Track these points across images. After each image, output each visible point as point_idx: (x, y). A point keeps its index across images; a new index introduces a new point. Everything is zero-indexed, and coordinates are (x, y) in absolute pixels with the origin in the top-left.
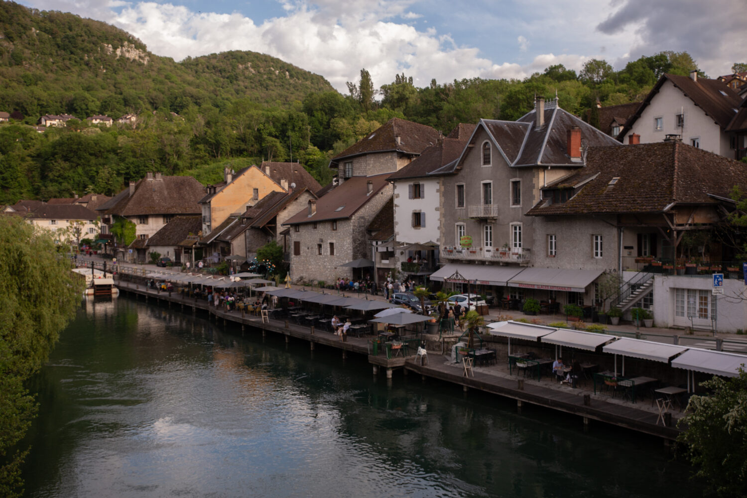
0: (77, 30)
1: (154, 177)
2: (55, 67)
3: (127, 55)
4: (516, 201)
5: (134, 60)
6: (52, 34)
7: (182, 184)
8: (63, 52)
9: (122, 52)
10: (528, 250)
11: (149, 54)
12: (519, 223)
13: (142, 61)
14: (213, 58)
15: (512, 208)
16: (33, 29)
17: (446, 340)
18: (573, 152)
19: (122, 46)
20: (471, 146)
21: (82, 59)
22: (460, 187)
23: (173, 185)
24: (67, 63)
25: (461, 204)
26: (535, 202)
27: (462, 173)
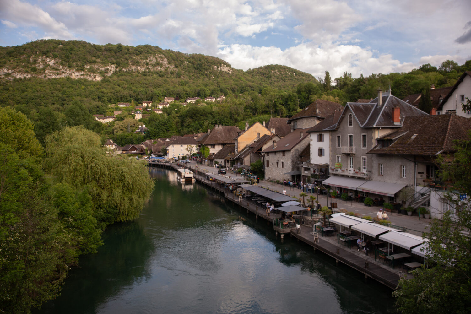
0: (203, 61)
1: (219, 126)
2: (193, 77)
3: (223, 70)
4: (364, 146)
5: (226, 72)
6: (193, 63)
7: (231, 130)
8: (197, 71)
9: (221, 69)
10: (369, 171)
11: (233, 69)
12: (365, 157)
13: (229, 72)
14: (261, 69)
15: (362, 149)
16: (186, 62)
17: (314, 220)
18: (395, 120)
19: (221, 66)
20: (343, 116)
21: (204, 73)
22: (339, 137)
23: (226, 130)
24: (198, 75)
25: (339, 145)
26: (373, 146)
27: (339, 130)
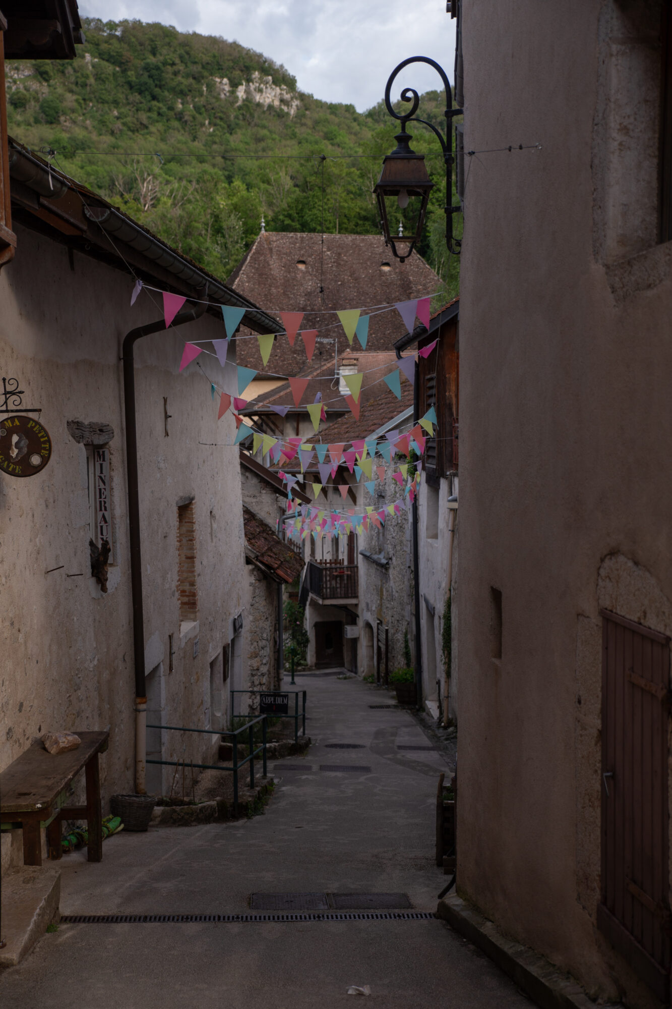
0: (166, 54)
2: (119, 125)
3: (258, 98)
5: (270, 107)
6: (120, 64)
8: (137, 97)
9: (247, 92)
11: (302, 97)
13: (285, 108)
14: (430, 100)
16: (88, 57)
19: (249, 80)
21: (171, 108)
24: (143, 117)
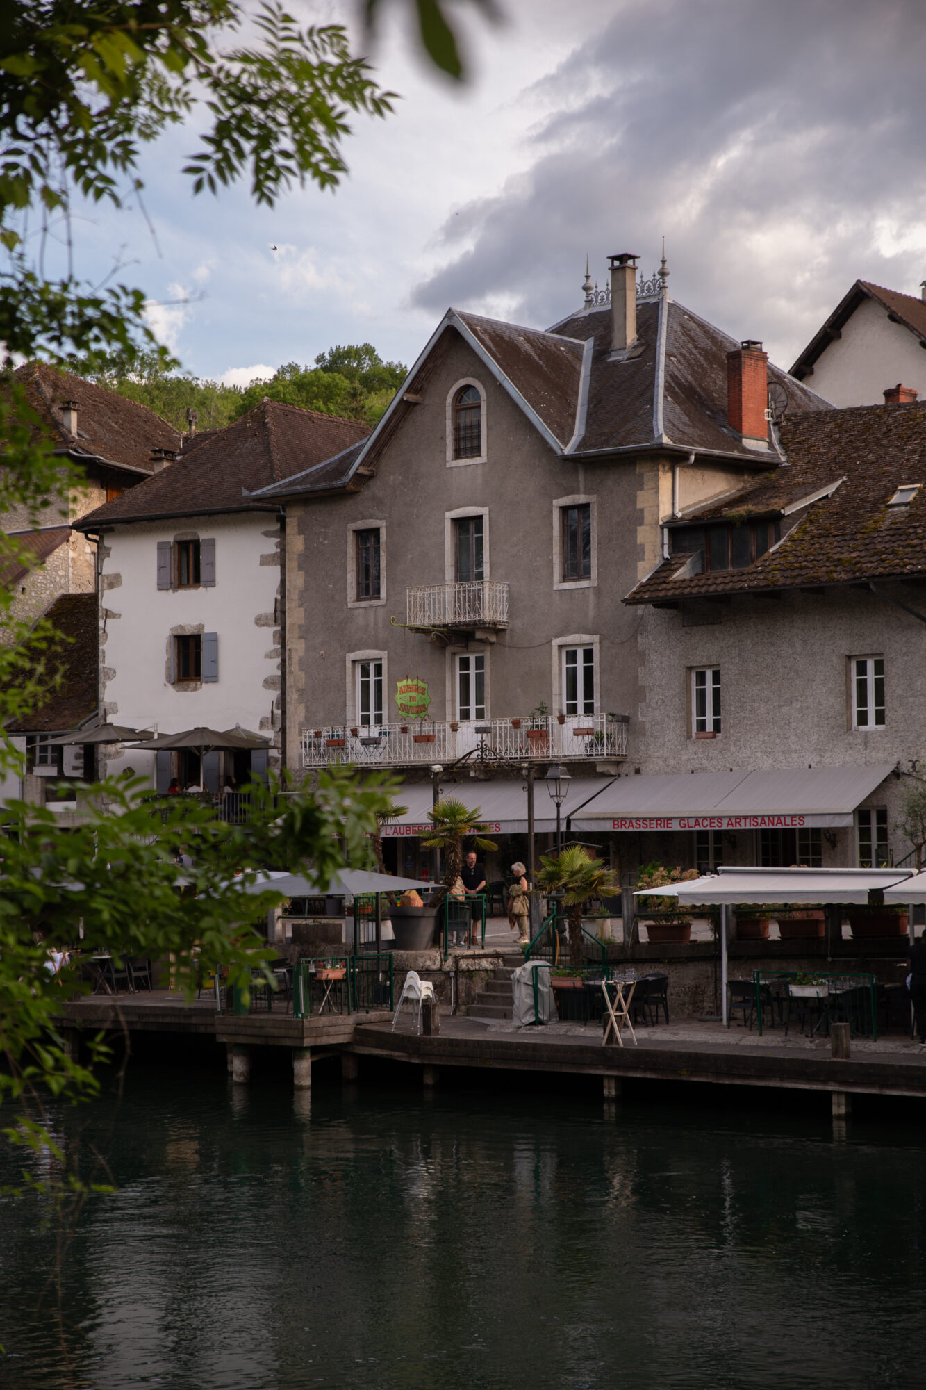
4: (575, 567)
10: (625, 720)
12: (586, 638)
15: (561, 592)
17: (463, 964)
18: (748, 422)
20: (411, 397)
22: (367, 537)
25: (368, 588)
27: (376, 488)
